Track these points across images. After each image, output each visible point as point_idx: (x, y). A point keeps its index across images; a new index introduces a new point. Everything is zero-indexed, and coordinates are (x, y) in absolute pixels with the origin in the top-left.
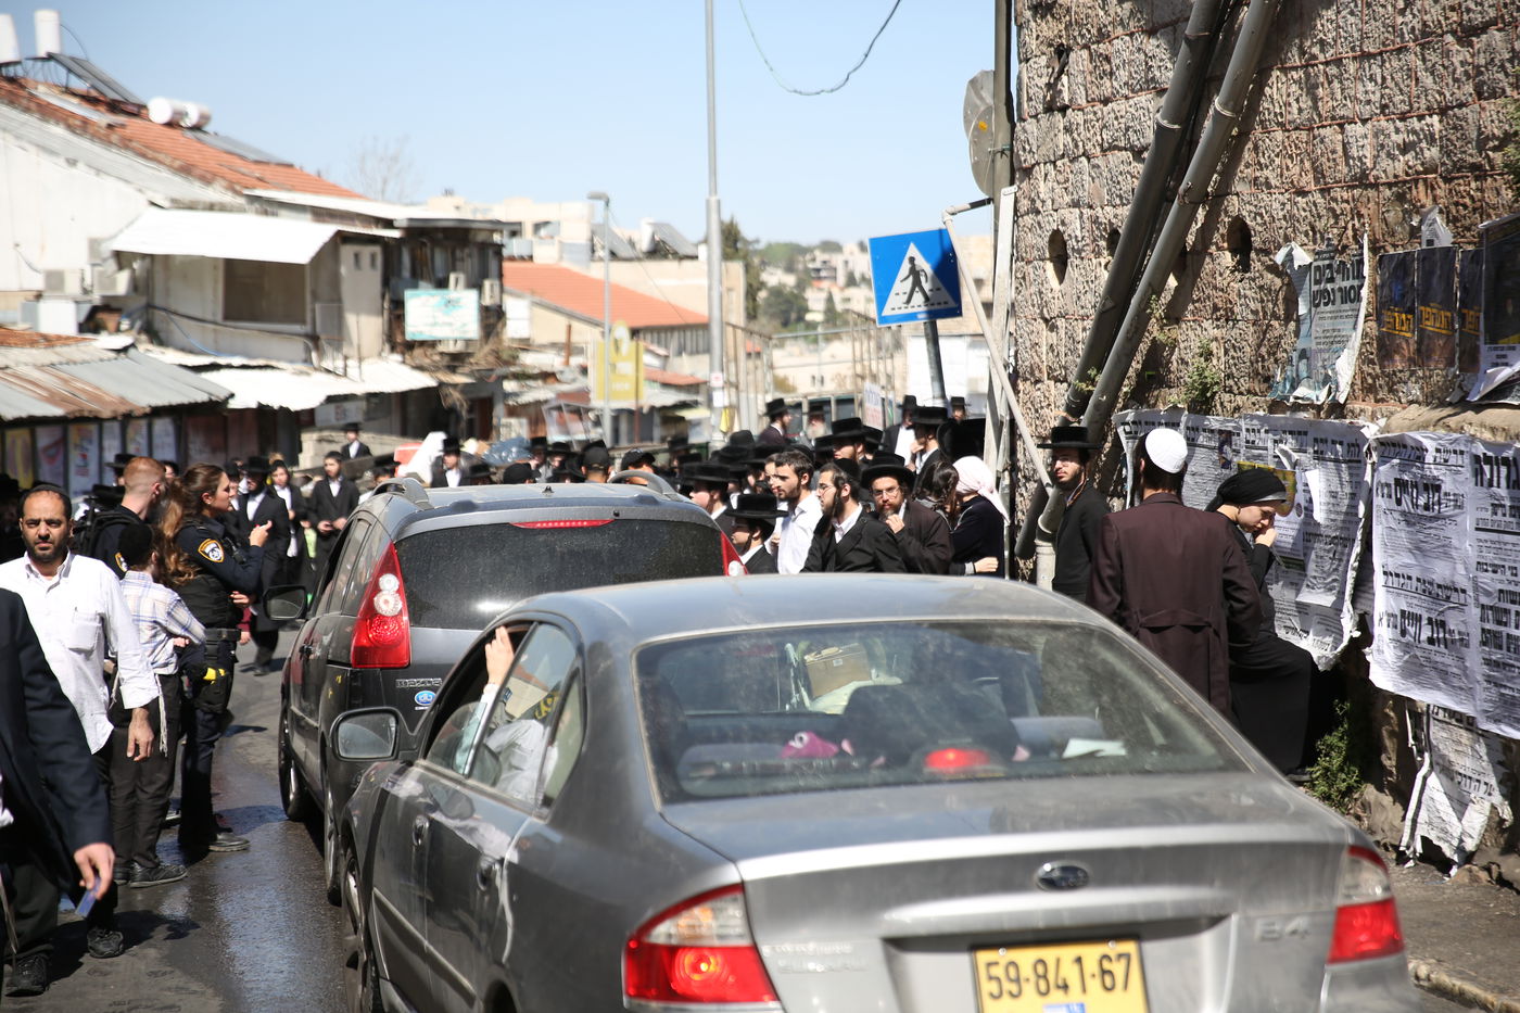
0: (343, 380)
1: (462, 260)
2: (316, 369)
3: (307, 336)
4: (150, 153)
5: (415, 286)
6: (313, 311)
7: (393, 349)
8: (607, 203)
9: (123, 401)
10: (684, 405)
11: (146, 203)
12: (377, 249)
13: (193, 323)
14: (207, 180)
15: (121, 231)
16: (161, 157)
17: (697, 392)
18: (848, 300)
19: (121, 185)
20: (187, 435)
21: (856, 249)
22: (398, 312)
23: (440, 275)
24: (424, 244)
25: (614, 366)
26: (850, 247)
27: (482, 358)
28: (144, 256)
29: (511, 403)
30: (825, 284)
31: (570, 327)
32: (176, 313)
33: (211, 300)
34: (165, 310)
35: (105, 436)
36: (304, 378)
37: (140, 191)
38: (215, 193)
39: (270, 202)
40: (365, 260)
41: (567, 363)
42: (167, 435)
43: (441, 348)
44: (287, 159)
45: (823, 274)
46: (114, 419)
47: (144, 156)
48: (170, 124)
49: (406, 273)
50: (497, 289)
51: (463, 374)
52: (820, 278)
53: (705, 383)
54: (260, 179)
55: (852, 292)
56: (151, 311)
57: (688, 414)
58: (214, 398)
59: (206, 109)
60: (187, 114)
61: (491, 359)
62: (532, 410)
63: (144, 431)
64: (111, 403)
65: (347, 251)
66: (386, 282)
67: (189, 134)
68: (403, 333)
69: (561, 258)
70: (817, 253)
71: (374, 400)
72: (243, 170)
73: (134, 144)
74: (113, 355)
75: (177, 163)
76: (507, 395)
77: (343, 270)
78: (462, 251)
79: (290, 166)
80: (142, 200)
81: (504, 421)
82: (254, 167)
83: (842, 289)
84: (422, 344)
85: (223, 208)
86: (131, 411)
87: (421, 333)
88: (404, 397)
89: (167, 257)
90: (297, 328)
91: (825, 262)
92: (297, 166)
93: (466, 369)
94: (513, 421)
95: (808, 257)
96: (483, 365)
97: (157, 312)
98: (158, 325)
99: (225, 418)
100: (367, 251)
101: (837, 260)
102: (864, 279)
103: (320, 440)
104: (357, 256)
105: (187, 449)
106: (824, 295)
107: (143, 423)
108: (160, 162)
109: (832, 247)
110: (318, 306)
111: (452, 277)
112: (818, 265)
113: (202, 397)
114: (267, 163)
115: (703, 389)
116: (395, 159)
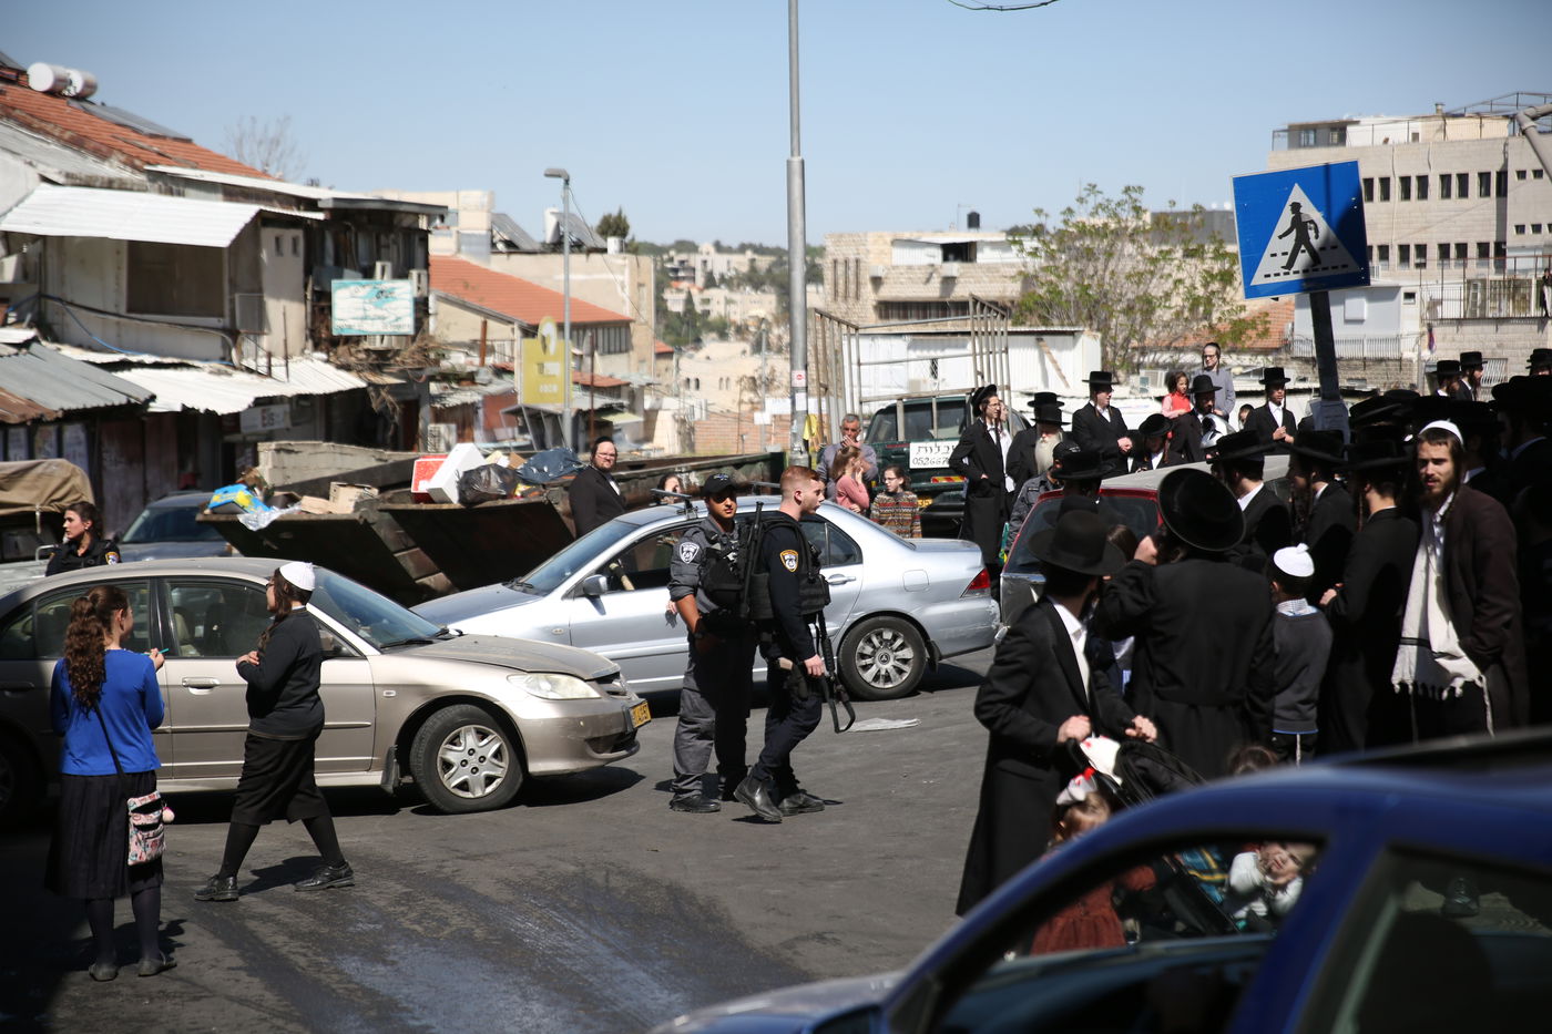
0: (269, 380)
1: (388, 247)
2: (235, 368)
3: (224, 330)
4: (36, 124)
5: (340, 276)
6: (232, 301)
7: (316, 347)
8: (567, 182)
9: (31, 403)
10: (609, 409)
11: (37, 178)
12: (299, 233)
13: (93, 315)
14: (102, 154)
15: (10, 210)
16: (49, 127)
17: (619, 396)
18: (706, 301)
19: (8, 158)
20: (100, 444)
21: (712, 250)
22: (323, 304)
23: (365, 263)
24: (348, 228)
25: (541, 366)
26: (706, 247)
27: (408, 359)
28: (36, 238)
29: (438, 406)
30: (684, 285)
31: (485, 324)
32: (72, 304)
33: (112, 288)
34: (60, 300)
35: (10, 445)
36: (224, 378)
37: (30, 164)
38: (111, 169)
39: (175, 178)
40: (287, 246)
41: (483, 363)
42: (79, 443)
43: (366, 345)
44: (185, 134)
45: (681, 274)
46: (22, 424)
47: (29, 126)
48: (53, 93)
49: (330, 261)
50: (424, 279)
51: (391, 374)
52: (677, 279)
53: (628, 384)
54: (160, 154)
55: (712, 293)
56: (43, 300)
57: (616, 419)
58: (133, 401)
59: (91, 77)
60: (71, 83)
61: (418, 357)
62: (458, 414)
63: (53, 438)
64: (18, 406)
65: (268, 234)
66: (308, 271)
67: (75, 104)
68: (329, 328)
69: (459, 250)
70: (672, 253)
71: (303, 403)
72: (141, 144)
73: (17, 112)
74: (14, 350)
75: (67, 135)
76: (433, 398)
77: (264, 255)
78: (387, 237)
79: (188, 141)
80: (33, 174)
81: (431, 426)
82: (150, 141)
83: (701, 291)
84: (348, 340)
85: (122, 186)
86: (42, 415)
87: (350, 327)
88: (328, 399)
89: (61, 239)
90: (213, 321)
91: (682, 262)
92: (196, 141)
93: (395, 369)
94: (442, 427)
95: (665, 257)
96: (410, 364)
97: (50, 302)
98: (51, 317)
99: (143, 423)
100: (289, 234)
101: (695, 260)
102: (723, 278)
103: (278, 450)
104: (278, 240)
105: (100, 459)
106: (683, 296)
107: (52, 429)
108: (47, 133)
109: (688, 247)
110: (237, 296)
111: (379, 265)
112: (675, 264)
113: (120, 400)
114: (164, 137)
115: (625, 391)
116: (276, 142)
